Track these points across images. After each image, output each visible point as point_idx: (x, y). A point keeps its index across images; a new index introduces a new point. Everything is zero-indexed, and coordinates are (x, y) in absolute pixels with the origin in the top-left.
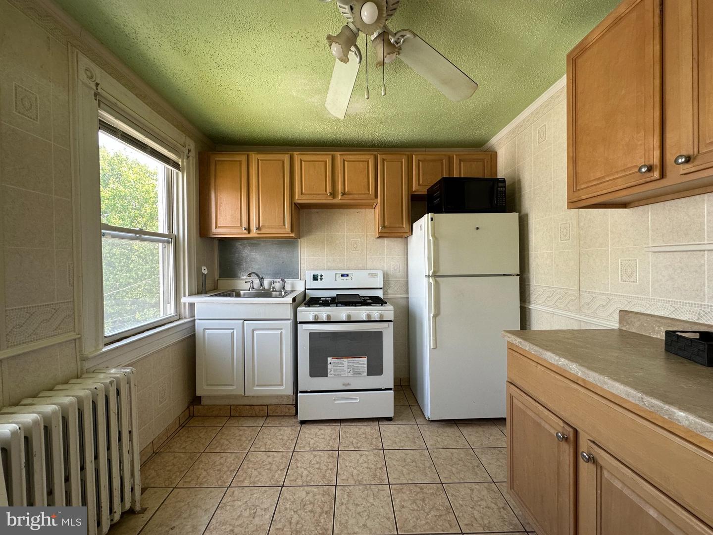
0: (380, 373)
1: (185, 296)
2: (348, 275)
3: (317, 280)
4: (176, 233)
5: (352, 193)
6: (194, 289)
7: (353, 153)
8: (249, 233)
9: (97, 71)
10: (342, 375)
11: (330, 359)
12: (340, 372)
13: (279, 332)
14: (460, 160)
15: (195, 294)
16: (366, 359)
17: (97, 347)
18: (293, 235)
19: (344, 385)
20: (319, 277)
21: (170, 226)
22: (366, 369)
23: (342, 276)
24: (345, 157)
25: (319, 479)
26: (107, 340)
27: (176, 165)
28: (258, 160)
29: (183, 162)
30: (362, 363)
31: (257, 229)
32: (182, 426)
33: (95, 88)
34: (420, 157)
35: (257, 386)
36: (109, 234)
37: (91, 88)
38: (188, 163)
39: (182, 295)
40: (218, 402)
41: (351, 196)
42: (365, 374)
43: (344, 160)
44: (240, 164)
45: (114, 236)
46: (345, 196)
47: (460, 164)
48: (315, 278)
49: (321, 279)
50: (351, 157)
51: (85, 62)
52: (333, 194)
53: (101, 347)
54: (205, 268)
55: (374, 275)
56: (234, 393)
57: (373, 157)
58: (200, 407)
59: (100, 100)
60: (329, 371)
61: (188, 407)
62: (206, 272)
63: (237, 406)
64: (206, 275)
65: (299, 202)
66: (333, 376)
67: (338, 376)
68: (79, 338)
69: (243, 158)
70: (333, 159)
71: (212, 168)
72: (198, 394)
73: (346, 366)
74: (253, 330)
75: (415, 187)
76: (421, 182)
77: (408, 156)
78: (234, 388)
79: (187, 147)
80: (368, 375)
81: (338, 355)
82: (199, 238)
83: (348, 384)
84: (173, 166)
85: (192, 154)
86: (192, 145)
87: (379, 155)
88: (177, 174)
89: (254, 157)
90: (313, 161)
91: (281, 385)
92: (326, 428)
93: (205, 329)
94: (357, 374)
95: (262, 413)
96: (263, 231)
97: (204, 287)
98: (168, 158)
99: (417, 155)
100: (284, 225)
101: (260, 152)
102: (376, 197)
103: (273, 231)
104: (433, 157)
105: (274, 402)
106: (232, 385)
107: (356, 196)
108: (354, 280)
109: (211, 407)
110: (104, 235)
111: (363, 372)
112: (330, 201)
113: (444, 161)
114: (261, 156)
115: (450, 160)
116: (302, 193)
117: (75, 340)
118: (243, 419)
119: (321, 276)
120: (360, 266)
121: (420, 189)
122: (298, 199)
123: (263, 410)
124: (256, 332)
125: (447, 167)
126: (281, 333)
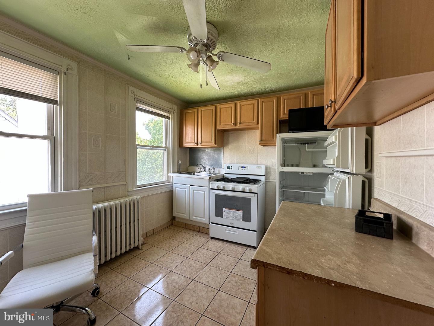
0: (249, 221)
1: (171, 173)
2: (245, 167)
3: (229, 169)
4: (168, 146)
5: (245, 122)
6: (176, 170)
7: (246, 100)
8: (198, 145)
9: (135, 90)
10: (230, 218)
11: (224, 209)
12: (229, 216)
13: (204, 192)
14: (314, 95)
15: (176, 172)
16: (242, 212)
17: (133, 188)
18: (216, 146)
19: (231, 223)
20: (230, 168)
21: (166, 144)
22: (242, 217)
23: (242, 167)
24: (241, 103)
25: (203, 260)
26: (137, 187)
27: (168, 118)
28: (202, 110)
29: (171, 116)
30: (240, 214)
31: (200, 143)
32: (167, 227)
33: (134, 96)
34: (285, 97)
35: (194, 216)
36: (140, 148)
37: (133, 97)
38: (174, 116)
39: (170, 172)
40: (181, 221)
41: (244, 124)
42: (241, 220)
43: (241, 105)
44: (195, 113)
45: (142, 148)
46: (241, 124)
47: (313, 98)
48: (228, 168)
49: (231, 168)
50: (245, 103)
51: (131, 88)
52: (235, 124)
53: (134, 188)
54: (180, 161)
55: (260, 168)
56: (185, 218)
57: (256, 101)
58: (175, 221)
59: (137, 100)
60: (224, 215)
61: (171, 221)
62: (180, 163)
63: (188, 224)
64: (180, 164)
65: (219, 129)
66: (225, 218)
67: (228, 218)
68: (127, 184)
69: (195, 110)
70: (236, 105)
71: (184, 116)
72: (174, 215)
73: (232, 214)
74: (193, 190)
75: (282, 116)
76: (285, 112)
77: (278, 98)
78: (186, 215)
79: (173, 109)
80: (243, 221)
81: (229, 208)
82: (179, 148)
83: (233, 224)
84: (167, 118)
85: (176, 111)
86: (176, 107)
87: (260, 100)
88: (169, 121)
89: (200, 109)
90: (226, 108)
91: (204, 218)
92: (220, 243)
93: (176, 188)
94: (237, 219)
95: (197, 230)
96: (203, 144)
97: (179, 170)
98: (165, 116)
99: (283, 96)
100: (212, 141)
101: (203, 106)
102: (258, 123)
103: (207, 144)
104: (294, 96)
105: (203, 226)
106: (185, 214)
107: (247, 124)
108: (248, 170)
109: (179, 222)
110: (138, 148)
111: (240, 218)
112: (234, 127)
113: (302, 97)
114: (203, 109)
115: (306, 96)
116: (220, 125)
117: (126, 184)
118: (189, 230)
119: (232, 167)
120: (254, 162)
121: (285, 116)
122: (219, 128)
123: (197, 229)
124: (194, 191)
125: (303, 100)
126: (204, 193)
